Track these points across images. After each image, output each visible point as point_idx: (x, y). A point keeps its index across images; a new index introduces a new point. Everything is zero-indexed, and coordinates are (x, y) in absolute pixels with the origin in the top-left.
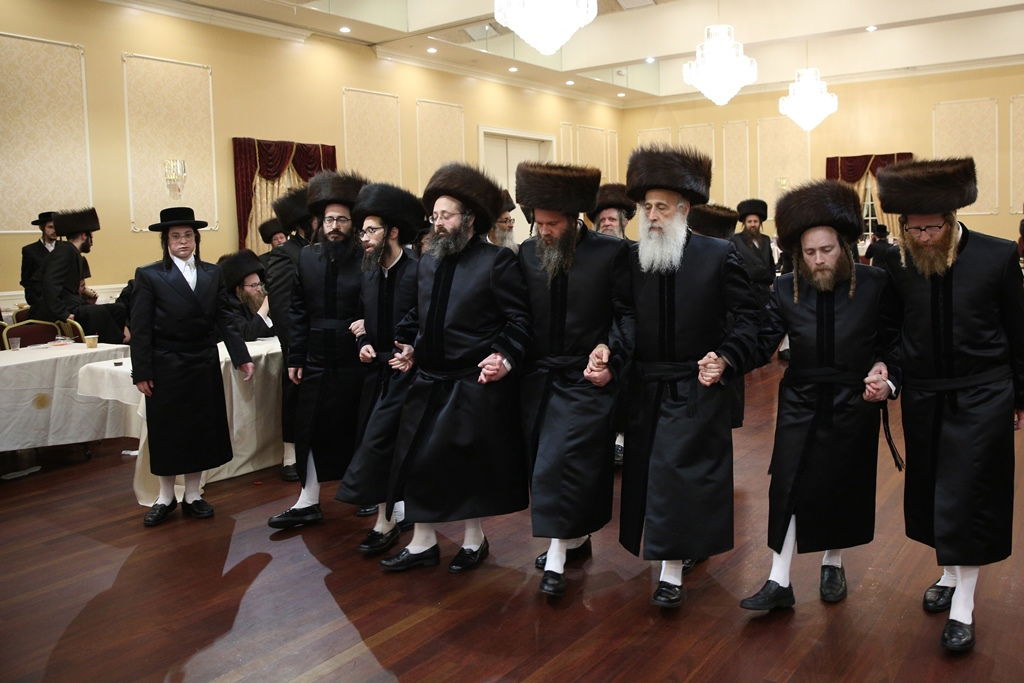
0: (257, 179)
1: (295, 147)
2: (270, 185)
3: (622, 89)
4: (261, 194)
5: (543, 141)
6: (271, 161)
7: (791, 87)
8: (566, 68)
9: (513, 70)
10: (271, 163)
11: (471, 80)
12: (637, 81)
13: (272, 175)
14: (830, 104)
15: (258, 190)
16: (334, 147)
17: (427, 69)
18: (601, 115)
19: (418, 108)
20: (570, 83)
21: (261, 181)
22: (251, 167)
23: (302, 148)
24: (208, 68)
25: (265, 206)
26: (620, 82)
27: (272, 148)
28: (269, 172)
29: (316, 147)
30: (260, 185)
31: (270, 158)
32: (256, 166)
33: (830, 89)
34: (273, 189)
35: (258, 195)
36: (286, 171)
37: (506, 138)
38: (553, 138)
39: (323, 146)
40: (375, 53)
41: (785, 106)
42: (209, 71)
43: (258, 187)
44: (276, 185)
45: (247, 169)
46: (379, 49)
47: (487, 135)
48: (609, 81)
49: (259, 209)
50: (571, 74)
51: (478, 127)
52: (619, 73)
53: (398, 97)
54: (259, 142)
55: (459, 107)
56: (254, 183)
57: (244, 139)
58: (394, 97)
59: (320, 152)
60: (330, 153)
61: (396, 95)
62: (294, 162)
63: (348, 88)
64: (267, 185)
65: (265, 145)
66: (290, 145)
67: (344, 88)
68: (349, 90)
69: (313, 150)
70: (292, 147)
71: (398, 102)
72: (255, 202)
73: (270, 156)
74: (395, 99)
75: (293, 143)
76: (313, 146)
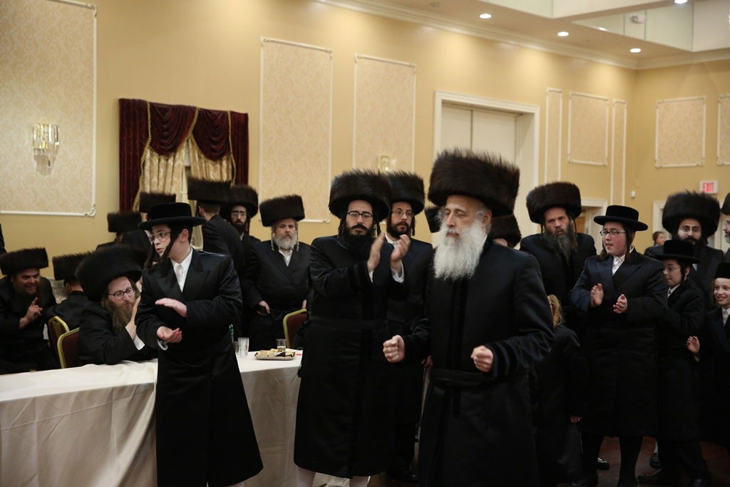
0: (148, 153)
1: (197, 114)
2: (163, 161)
3: (636, 43)
4: (151, 172)
5: (521, 114)
6: (167, 130)
8: (559, 13)
9: (486, 16)
10: (166, 133)
11: (429, 30)
12: (659, 31)
13: (167, 148)
15: (147, 167)
16: (246, 116)
17: (369, 14)
19: (356, 66)
20: (563, 34)
21: (152, 155)
22: (141, 138)
23: (206, 115)
24: (92, 8)
25: (155, 188)
26: (634, 32)
27: (169, 114)
28: (162, 144)
29: (224, 114)
30: (151, 161)
31: (165, 126)
32: (147, 136)
34: (167, 166)
35: (147, 174)
36: (185, 144)
37: (472, 109)
38: (536, 111)
39: (232, 113)
42: (94, 12)
43: (148, 164)
44: (171, 161)
45: (135, 139)
47: (446, 103)
48: (620, 32)
50: (564, 22)
51: (434, 93)
52: (634, 20)
53: (331, 52)
54: (152, 105)
55: (410, 66)
56: (143, 158)
57: (134, 100)
58: (326, 51)
59: (228, 120)
60: (240, 122)
61: (329, 49)
62: (194, 132)
63: (267, 39)
64: (159, 160)
65: (159, 110)
66: (192, 109)
67: (262, 39)
68: (268, 41)
69: (219, 117)
70: (194, 113)
71: (331, 58)
72: (143, 182)
73: (165, 123)
74: (328, 54)
75: (195, 108)
76: (221, 112)
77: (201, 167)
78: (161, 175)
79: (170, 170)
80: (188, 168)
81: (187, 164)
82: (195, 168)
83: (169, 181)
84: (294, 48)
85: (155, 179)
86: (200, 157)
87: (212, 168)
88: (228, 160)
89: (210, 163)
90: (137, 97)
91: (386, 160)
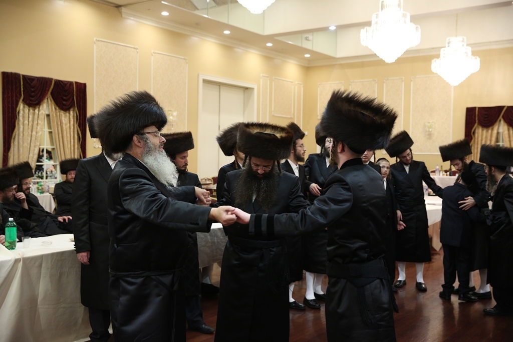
0: (21, 106)
2: (31, 111)
3: (308, 51)
4: (23, 117)
5: (247, 88)
6: (33, 92)
7: (442, 51)
8: (267, 32)
9: (227, 32)
10: (33, 94)
11: (195, 39)
12: (320, 45)
13: (34, 102)
14: (474, 65)
15: (21, 114)
16: (85, 85)
17: (162, 29)
18: (292, 70)
19: (152, 58)
20: (269, 45)
21: (24, 107)
22: (16, 96)
23: (59, 84)
25: (26, 127)
26: (307, 45)
27: (35, 82)
28: (31, 100)
29: (71, 83)
30: (23, 111)
31: (32, 90)
32: (21, 95)
33: (474, 53)
34: (34, 114)
35: (21, 118)
36: (46, 101)
37: (220, 85)
38: (255, 87)
39: (76, 83)
40: (121, 13)
41: (436, 66)
43: (21, 112)
44: (37, 111)
45: (12, 97)
46: (123, 10)
47: (205, 81)
48: (300, 45)
49: (21, 129)
50: (270, 38)
51: (198, 75)
52: (307, 39)
53: (137, 49)
54: (24, 76)
55: (184, 59)
56: (18, 109)
57: (11, 73)
58: (134, 48)
59: (73, 87)
60: (82, 89)
61: (136, 47)
62: (51, 93)
63: (98, 39)
64: (29, 110)
65: (28, 80)
66: (50, 80)
67: (95, 39)
68: (99, 41)
69: (68, 85)
70: (52, 82)
71: (137, 52)
72: (18, 123)
73: (33, 88)
74: (135, 50)
75: (52, 79)
76: (69, 82)
77: (56, 115)
78: (30, 119)
79: (36, 116)
80: (48, 116)
81: (47, 113)
82: (53, 115)
83: (35, 123)
84: (115, 45)
85: (26, 122)
86: (55, 109)
87: (63, 115)
88: (73, 111)
89: (62, 113)
90: (13, 71)
91: (171, 112)
